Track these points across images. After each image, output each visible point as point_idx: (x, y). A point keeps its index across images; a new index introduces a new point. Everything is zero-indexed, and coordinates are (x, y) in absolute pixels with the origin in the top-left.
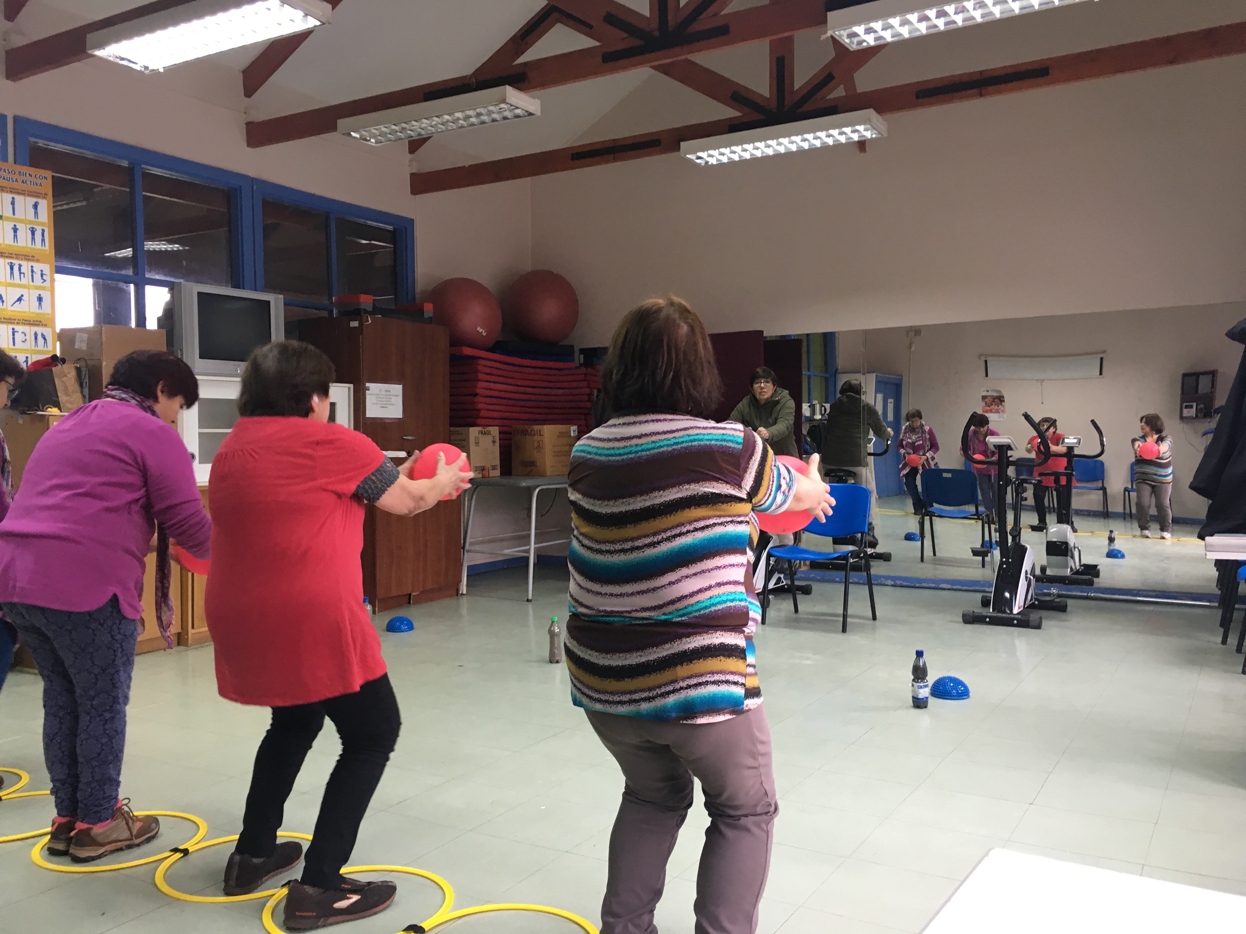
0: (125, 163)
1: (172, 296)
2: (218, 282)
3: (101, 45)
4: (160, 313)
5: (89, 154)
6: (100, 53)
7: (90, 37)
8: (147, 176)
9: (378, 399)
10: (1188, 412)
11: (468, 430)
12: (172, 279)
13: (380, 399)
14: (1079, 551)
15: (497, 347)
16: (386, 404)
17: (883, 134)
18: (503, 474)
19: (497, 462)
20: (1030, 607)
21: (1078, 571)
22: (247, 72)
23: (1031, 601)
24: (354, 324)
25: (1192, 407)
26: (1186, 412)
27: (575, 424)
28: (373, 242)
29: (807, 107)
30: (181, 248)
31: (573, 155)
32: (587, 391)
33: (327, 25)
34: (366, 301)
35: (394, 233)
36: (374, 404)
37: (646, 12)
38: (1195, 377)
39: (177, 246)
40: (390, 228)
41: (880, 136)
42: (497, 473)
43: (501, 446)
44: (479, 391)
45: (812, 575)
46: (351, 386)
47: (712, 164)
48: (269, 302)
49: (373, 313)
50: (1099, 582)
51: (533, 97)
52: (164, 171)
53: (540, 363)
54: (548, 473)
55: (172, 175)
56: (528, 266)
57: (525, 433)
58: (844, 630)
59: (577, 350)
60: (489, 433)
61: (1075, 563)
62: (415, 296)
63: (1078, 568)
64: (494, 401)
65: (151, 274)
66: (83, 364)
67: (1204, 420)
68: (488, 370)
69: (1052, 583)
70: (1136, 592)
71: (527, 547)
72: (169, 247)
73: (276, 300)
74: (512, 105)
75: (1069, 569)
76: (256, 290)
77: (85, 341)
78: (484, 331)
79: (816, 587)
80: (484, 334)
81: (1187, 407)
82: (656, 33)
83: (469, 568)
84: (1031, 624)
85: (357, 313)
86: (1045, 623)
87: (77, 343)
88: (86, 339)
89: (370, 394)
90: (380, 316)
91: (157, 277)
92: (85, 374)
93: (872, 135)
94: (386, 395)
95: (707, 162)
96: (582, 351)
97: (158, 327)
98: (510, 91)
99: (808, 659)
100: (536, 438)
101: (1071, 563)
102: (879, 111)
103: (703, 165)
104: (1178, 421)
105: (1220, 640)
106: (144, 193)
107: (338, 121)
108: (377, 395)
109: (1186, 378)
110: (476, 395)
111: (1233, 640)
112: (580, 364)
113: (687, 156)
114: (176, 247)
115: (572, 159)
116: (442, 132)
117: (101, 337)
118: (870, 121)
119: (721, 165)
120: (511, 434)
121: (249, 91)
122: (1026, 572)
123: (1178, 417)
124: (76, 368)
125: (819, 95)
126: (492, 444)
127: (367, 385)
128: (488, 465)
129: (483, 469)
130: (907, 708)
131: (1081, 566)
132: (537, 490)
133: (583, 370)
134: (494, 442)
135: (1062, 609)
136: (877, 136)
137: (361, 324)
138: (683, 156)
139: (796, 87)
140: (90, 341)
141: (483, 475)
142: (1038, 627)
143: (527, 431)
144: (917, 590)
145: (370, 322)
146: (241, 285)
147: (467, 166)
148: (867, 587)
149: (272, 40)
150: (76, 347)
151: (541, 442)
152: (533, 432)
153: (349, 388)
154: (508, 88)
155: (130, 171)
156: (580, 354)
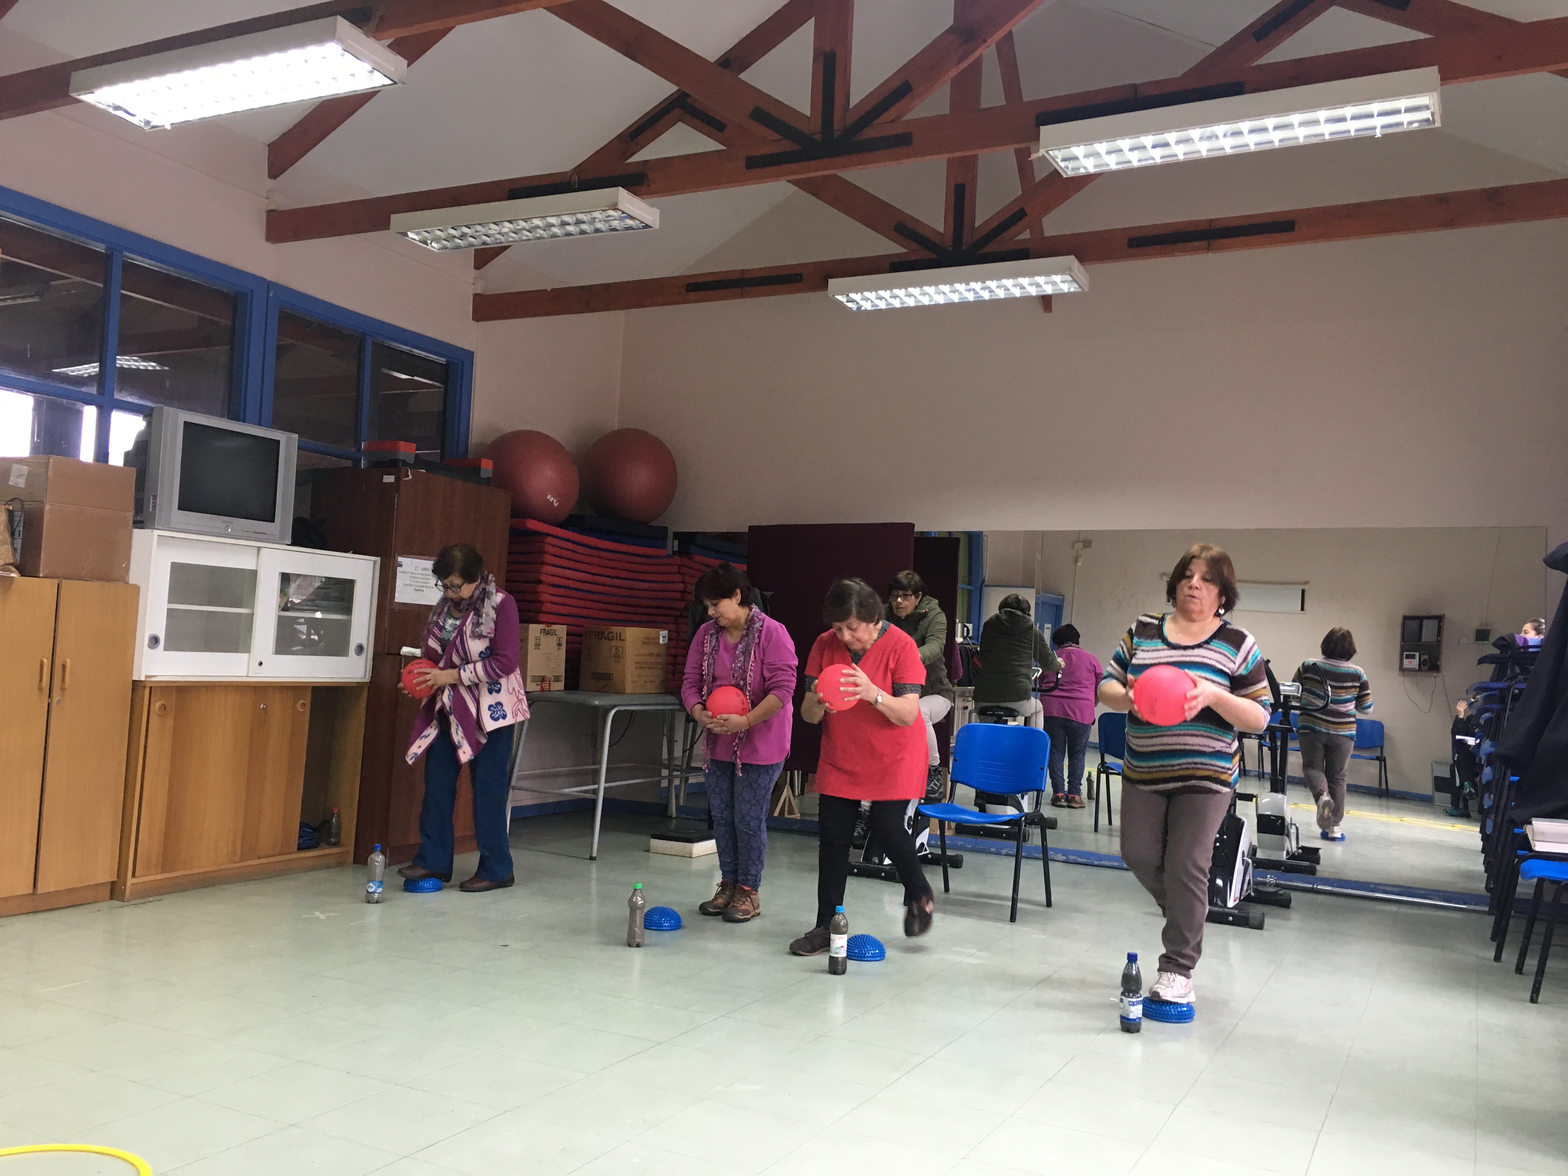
0: (100, 248)
1: (149, 425)
2: (211, 412)
3: (90, 88)
4: (129, 447)
5: (55, 232)
6: (86, 98)
7: (77, 77)
8: (129, 267)
9: (412, 579)
10: (1410, 662)
11: (528, 627)
12: (150, 404)
13: (415, 580)
14: (1297, 829)
15: (571, 522)
16: (423, 587)
17: (1084, 287)
18: (567, 687)
19: (562, 672)
20: (1246, 900)
21: (1294, 854)
22: (274, 148)
23: (1247, 891)
24: (389, 479)
25: (1413, 657)
26: (1407, 663)
27: (665, 629)
28: (416, 378)
29: (989, 249)
30: (158, 368)
31: (688, 285)
32: (681, 586)
33: (400, 85)
34: (407, 451)
35: (446, 367)
36: (407, 585)
37: (806, 109)
38: (1418, 621)
39: (154, 364)
40: (442, 360)
41: (1080, 290)
42: (561, 686)
43: (567, 652)
44: (543, 578)
45: (960, 843)
46: (378, 559)
47: (866, 310)
48: (278, 442)
49: (413, 467)
50: (1322, 869)
51: (652, 206)
52: (153, 262)
53: (623, 548)
54: (629, 690)
55: (163, 269)
56: (614, 424)
57: (600, 635)
58: (1013, 919)
59: (670, 535)
60: (554, 633)
61: (1291, 845)
62: (467, 449)
63: (1294, 849)
64: (562, 591)
65: (121, 394)
66: (18, 505)
67: (1430, 673)
68: (557, 551)
69: (1267, 869)
70: (1372, 886)
71: (596, 786)
72: (142, 365)
73: (288, 441)
74: (623, 213)
75: (1285, 852)
76: (260, 425)
77: (24, 475)
78: (555, 501)
79: (968, 859)
80: (556, 505)
81: (1408, 657)
82: (818, 137)
83: (513, 808)
84: (1251, 922)
85: (393, 465)
86: (1267, 922)
87: (12, 478)
88: (26, 473)
89: (401, 572)
90: (424, 471)
91: (130, 399)
92: (20, 521)
93: (1069, 289)
94: (422, 574)
95: (859, 308)
96: (677, 535)
97: (125, 464)
98: (622, 195)
99: (971, 955)
100: (614, 643)
101: (1287, 845)
102: (1081, 260)
103: (854, 309)
104: (1396, 671)
105: (1492, 954)
106: (122, 291)
107: (392, 215)
108: (411, 573)
109: (1406, 621)
110: (540, 582)
111: (1510, 956)
112: (674, 552)
113: (836, 297)
114: (151, 365)
115: (688, 291)
116: (526, 240)
117: (47, 472)
118: (1070, 270)
119: (878, 312)
120: (581, 636)
121: (275, 172)
122: (1243, 853)
123: (1397, 667)
124: (8, 510)
125: (1006, 235)
126: (557, 648)
127: (400, 559)
128: (549, 675)
129: (543, 679)
130: (1113, 1031)
131: (1298, 848)
132: (613, 712)
133: (677, 560)
134: (559, 645)
135: (1285, 904)
136: (1077, 290)
137: (398, 479)
138: (831, 296)
139: (977, 224)
140: (30, 477)
141: (542, 687)
142: (1260, 927)
143: (603, 633)
144: (1095, 869)
145: (410, 477)
146: (242, 417)
147: (549, 290)
148: (1041, 863)
149: (322, 100)
150: (10, 483)
151: (620, 650)
152: (611, 635)
153: (375, 562)
154: (621, 189)
155: (105, 260)
156: (675, 538)
